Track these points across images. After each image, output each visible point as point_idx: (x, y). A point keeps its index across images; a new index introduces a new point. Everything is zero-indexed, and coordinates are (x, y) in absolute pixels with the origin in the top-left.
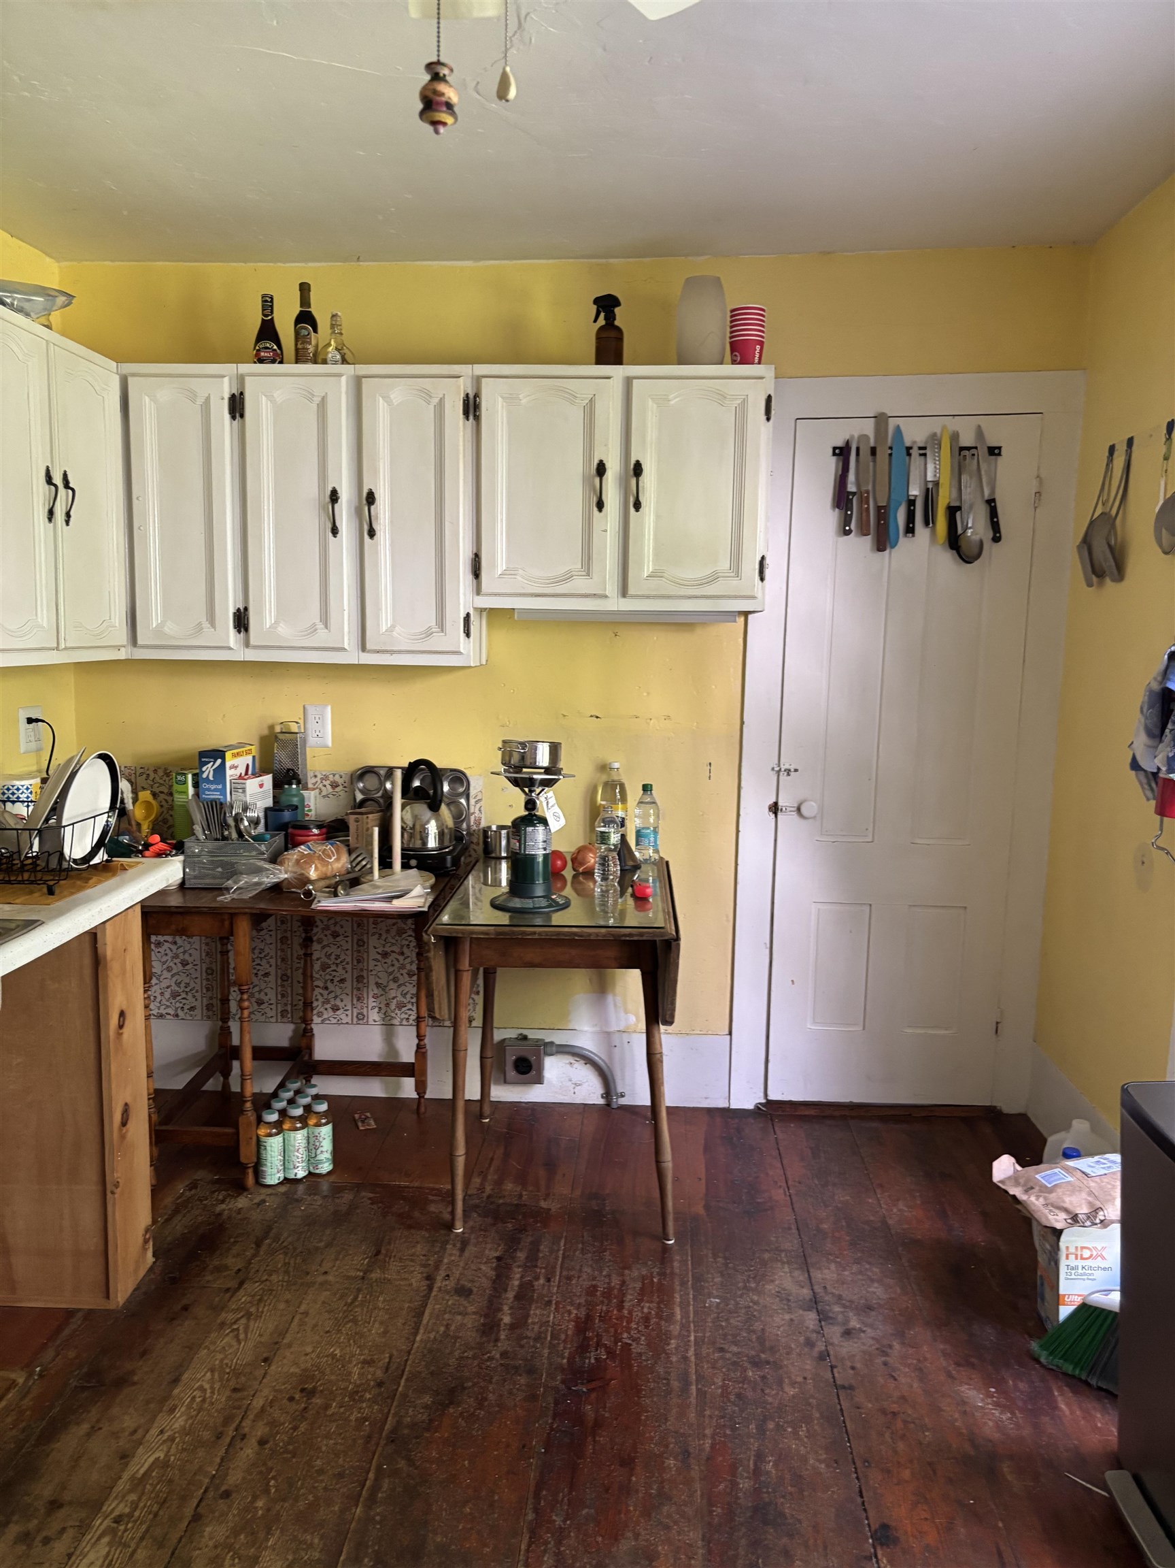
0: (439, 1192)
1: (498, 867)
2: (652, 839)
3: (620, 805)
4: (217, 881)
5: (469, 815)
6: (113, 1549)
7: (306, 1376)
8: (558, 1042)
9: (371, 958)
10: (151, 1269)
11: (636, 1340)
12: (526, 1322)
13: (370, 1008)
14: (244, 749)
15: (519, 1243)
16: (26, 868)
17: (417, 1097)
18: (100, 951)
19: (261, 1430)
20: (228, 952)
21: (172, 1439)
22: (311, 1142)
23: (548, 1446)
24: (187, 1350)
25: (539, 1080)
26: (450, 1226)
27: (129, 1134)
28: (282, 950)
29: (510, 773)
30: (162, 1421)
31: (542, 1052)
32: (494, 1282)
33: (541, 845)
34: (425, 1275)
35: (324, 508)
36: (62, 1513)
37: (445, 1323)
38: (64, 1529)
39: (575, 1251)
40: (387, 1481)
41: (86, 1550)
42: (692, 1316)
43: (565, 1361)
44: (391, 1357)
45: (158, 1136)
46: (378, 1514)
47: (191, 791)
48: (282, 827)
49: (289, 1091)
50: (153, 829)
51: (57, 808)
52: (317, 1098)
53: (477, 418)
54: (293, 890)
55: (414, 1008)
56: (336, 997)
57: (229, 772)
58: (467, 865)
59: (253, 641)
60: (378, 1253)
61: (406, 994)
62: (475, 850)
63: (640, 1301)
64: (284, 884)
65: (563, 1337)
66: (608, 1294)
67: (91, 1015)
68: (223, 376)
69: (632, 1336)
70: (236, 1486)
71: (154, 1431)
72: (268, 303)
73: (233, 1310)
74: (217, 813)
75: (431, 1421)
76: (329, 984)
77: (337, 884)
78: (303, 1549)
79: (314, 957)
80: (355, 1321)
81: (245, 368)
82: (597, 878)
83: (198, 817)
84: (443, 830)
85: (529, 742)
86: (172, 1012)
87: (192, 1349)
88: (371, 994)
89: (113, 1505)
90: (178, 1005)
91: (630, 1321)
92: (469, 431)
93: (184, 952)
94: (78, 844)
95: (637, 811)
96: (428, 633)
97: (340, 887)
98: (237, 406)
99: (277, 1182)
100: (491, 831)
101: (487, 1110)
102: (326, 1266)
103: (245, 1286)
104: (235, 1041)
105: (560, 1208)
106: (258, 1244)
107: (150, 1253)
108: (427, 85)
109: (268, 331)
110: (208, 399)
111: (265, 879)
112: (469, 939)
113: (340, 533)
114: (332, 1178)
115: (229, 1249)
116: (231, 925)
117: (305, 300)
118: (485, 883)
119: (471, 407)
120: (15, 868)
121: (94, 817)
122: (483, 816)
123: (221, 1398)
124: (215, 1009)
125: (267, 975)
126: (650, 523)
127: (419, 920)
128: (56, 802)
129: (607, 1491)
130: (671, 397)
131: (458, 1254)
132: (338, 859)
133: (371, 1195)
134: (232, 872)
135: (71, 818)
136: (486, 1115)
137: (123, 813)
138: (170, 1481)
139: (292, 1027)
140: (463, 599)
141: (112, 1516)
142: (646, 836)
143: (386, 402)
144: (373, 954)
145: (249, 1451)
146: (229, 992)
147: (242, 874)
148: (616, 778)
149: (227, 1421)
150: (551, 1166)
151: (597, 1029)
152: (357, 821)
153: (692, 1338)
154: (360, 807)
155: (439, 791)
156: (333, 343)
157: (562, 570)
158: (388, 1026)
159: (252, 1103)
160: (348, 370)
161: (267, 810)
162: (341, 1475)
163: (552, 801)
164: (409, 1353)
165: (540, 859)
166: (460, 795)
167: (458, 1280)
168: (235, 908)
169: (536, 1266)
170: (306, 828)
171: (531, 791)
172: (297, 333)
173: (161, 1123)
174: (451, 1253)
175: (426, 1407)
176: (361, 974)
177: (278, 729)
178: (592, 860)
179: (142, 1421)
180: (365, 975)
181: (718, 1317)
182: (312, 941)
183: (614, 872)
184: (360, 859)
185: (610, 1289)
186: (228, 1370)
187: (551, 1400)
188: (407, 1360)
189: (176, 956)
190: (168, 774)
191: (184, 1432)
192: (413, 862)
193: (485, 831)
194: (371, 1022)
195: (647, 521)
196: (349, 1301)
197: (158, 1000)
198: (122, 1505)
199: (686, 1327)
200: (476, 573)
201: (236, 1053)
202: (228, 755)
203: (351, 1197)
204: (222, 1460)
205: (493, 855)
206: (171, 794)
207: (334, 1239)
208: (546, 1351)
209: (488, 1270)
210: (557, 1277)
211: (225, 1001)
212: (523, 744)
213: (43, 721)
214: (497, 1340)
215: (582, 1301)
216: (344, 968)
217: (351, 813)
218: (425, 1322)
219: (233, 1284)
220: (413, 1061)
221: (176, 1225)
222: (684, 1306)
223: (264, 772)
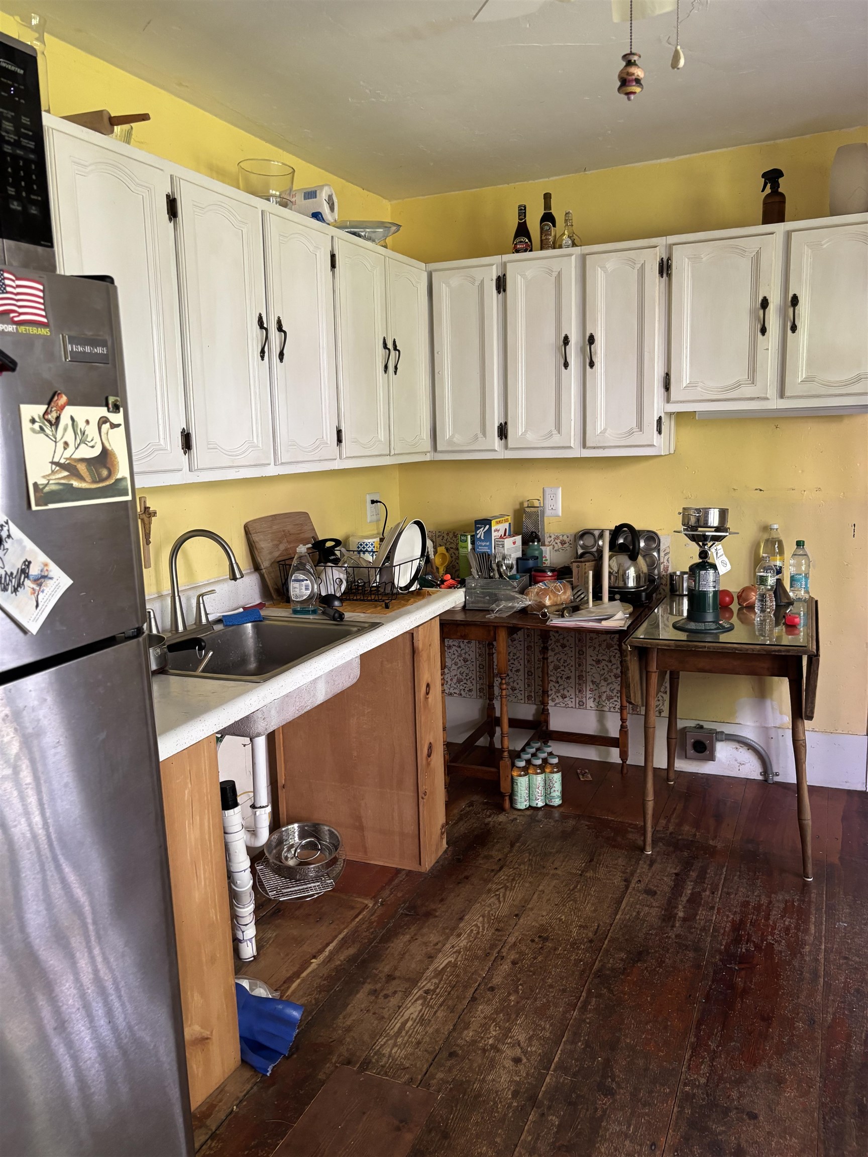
0: (635, 827)
1: (681, 602)
2: (803, 583)
3: (778, 557)
4: (487, 605)
5: (659, 565)
6: (424, 1008)
7: (543, 928)
8: (726, 732)
9: (588, 663)
10: (445, 852)
11: (779, 942)
12: (695, 917)
13: (588, 698)
14: (503, 519)
15: (692, 866)
16: (373, 592)
17: (621, 762)
18: (415, 644)
19: (513, 956)
20: (493, 654)
21: (459, 952)
22: (547, 784)
23: (708, 997)
24: (468, 902)
25: (712, 758)
26: (643, 849)
27: (432, 763)
28: (528, 655)
29: (688, 531)
30: (453, 940)
31: (714, 738)
32: (673, 889)
33: (711, 584)
34: (623, 878)
35: (559, 349)
36: (395, 983)
37: (637, 910)
38: (395, 992)
39: (734, 876)
40: (594, 999)
41: (409, 1005)
42: (824, 932)
43: (723, 947)
44: (598, 927)
45: (450, 770)
46: (588, 1018)
47: (470, 546)
48: (528, 571)
49: (533, 748)
50: (446, 571)
51: (390, 557)
52: (551, 754)
53: (669, 275)
54: (535, 612)
55: (619, 701)
56: (564, 689)
57: (494, 534)
58: (658, 600)
59: (510, 446)
60: (591, 861)
61: (613, 690)
62: (664, 590)
63: (783, 917)
64: (529, 609)
65: (722, 931)
66: (758, 908)
67: (410, 684)
68: (493, 265)
69: (775, 939)
70: (498, 985)
71: (448, 946)
72: (522, 211)
73: (496, 883)
74: (486, 561)
75: (625, 969)
76: (559, 680)
77: (564, 609)
78: (539, 1030)
79: (549, 661)
80: (575, 901)
81: (507, 257)
82: (757, 611)
83: (474, 563)
84: (639, 574)
85: (702, 509)
86: (458, 692)
87: (470, 902)
88: (588, 689)
89: (424, 984)
90: (461, 687)
91: (774, 928)
92: (663, 285)
93: (465, 653)
94: (403, 577)
95: (792, 562)
96: (631, 433)
97: (565, 611)
98: (501, 284)
99: (524, 807)
100: (676, 576)
101: (672, 775)
102: (557, 864)
103: (504, 870)
104: (498, 714)
105: (724, 847)
106: (512, 845)
107: (445, 841)
108: (622, 70)
109: (522, 230)
110: (482, 281)
111: (516, 605)
112: (656, 650)
113: (569, 366)
114: (562, 809)
115: (494, 846)
116: (495, 633)
117: (547, 205)
118: (671, 613)
119: (665, 268)
120: (366, 592)
121: (412, 561)
122: (670, 565)
123: (489, 933)
124: (485, 692)
125: (518, 671)
126: (804, 341)
127: (621, 635)
128: (389, 552)
129: (750, 1034)
130: (823, 243)
131: (648, 868)
132: (565, 593)
133: (587, 823)
134: (496, 599)
135: (399, 561)
136: (672, 779)
137: (428, 561)
138: (458, 976)
139: (534, 707)
140: (657, 406)
141: (424, 989)
142: (798, 580)
143: (604, 271)
144: (589, 661)
145: (506, 967)
146: (494, 681)
147: (502, 600)
148: (775, 536)
149: (492, 947)
150: (719, 818)
151: (758, 724)
152: (578, 567)
153: (823, 947)
154: (580, 558)
155: (637, 547)
156: (566, 232)
157: (731, 381)
158: (600, 711)
159: (508, 753)
160: (577, 250)
161: (518, 559)
162: (564, 991)
163: (721, 552)
164: (611, 925)
165: (711, 595)
166: (654, 549)
167: (647, 884)
168: (497, 623)
169: (704, 883)
170: (543, 571)
171: (704, 545)
172: (542, 229)
173: (451, 762)
174: (643, 867)
175: (622, 960)
176: (582, 674)
177: (526, 505)
178: (754, 597)
179: (441, 938)
180: (584, 675)
181: (845, 936)
182: (548, 650)
183: (770, 606)
184: (579, 593)
185: (760, 906)
186: (493, 918)
187: (711, 970)
188: (609, 930)
189: (460, 655)
190: (456, 536)
191: (466, 949)
192: (617, 597)
193: (672, 576)
194: (588, 707)
195: (802, 339)
196: (571, 888)
197: (449, 683)
198: (429, 984)
199: (818, 938)
200: (667, 387)
201: (498, 722)
202: (493, 522)
203: (574, 823)
204: (489, 969)
205: (678, 593)
206: (457, 549)
207: (562, 848)
208: (709, 939)
209: (669, 881)
210: (720, 892)
211: (491, 686)
212: (698, 510)
213: (380, 502)
214: (673, 926)
215: (738, 910)
216: (570, 669)
217: (574, 562)
218: (622, 907)
219: (496, 867)
220: (618, 737)
221: (461, 827)
222: (818, 925)
223: (516, 534)
